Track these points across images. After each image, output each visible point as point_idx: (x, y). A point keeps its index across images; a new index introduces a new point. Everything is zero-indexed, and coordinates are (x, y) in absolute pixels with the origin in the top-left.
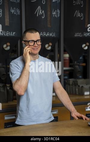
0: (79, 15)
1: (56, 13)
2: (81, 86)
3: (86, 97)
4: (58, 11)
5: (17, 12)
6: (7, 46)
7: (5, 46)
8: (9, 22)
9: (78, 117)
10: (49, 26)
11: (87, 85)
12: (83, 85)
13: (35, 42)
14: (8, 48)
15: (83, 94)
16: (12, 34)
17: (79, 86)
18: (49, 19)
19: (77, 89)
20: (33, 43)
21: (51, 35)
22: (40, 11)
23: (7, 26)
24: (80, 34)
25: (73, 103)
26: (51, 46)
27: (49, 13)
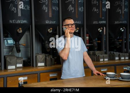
0: (96, 10)
1: (81, 9)
2: (98, 55)
3: (101, 62)
4: (83, 8)
5: (56, 9)
6: (50, 30)
7: (49, 30)
8: (52, 15)
9: (97, 74)
10: (77, 17)
11: (101, 55)
12: (99, 55)
13: (72, 25)
14: (51, 31)
15: (99, 61)
16: (54, 22)
17: (97, 55)
18: (76, 12)
19: (95, 58)
20: (71, 25)
21: (78, 22)
22: (71, 8)
23: (50, 17)
24: (97, 22)
25: (95, 66)
26: (78, 30)
27: (76, 9)
